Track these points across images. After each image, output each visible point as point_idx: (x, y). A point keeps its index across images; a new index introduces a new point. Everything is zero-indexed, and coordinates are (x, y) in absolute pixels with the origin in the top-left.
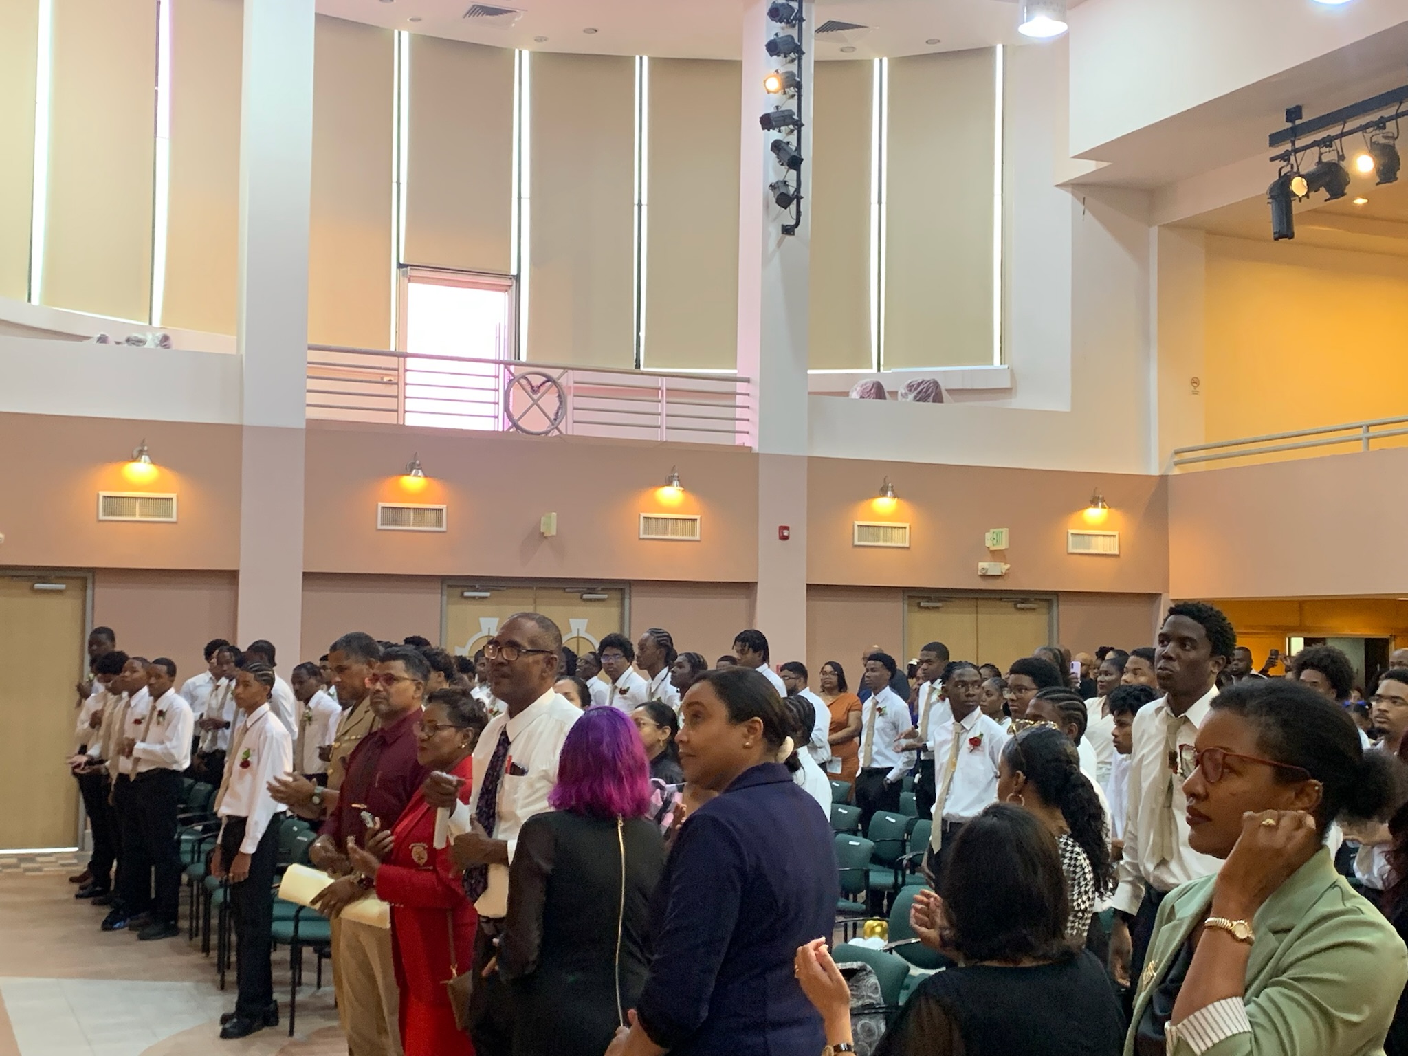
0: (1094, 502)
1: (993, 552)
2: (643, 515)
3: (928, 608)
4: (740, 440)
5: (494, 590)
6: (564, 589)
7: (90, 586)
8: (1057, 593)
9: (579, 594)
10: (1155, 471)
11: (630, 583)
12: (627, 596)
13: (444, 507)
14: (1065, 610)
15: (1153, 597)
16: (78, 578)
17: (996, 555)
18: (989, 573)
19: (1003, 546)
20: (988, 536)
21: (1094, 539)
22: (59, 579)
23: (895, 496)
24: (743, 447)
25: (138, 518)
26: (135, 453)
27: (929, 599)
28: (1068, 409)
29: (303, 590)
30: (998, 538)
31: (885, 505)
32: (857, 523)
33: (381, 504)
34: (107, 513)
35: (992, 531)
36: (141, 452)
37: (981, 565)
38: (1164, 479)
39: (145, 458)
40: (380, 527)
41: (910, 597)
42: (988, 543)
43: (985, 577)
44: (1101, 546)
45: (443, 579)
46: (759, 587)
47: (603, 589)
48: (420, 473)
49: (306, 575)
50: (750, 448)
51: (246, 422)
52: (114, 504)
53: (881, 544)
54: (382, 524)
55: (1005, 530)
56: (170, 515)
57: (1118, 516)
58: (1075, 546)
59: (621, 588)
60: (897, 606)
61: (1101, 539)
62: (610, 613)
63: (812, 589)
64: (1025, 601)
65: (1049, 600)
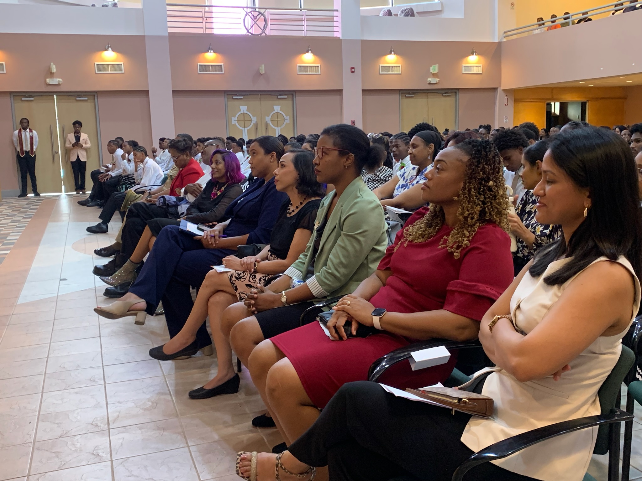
0: (472, 53)
2: (298, 65)
3: (409, 97)
4: (336, 35)
5: (244, 96)
6: (271, 94)
7: (96, 98)
8: (458, 89)
9: (277, 96)
10: (497, 40)
11: (295, 91)
12: (294, 96)
13: (222, 64)
14: (461, 95)
15: (495, 89)
16: (91, 95)
17: (434, 75)
18: (432, 82)
19: (436, 71)
20: (431, 68)
21: (472, 67)
22: (84, 96)
23: (395, 54)
24: (337, 37)
25: (110, 72)
26: (106, 48)
27: (409, 93)
28: (463, 17)
29: (173, 97)
30: (434, 69)
31: (391, 58)
32: (381, 65)
33: (199, 64)
34: (98, 70)
35: (433, 66)
36: (108, 47)
37: (429, 79)
38: (500, 43)
39: (110, 49)
40: (199, 72)
41: (402, 93)
42: (431, 71)
43: (430, 84)
44: (475, 70)
45: (225, 92)
46: (344, 91)
47: (285, 94)
48: (212, 51)
49: (174, 92)
50: (339, 37)
51: (146, 34)
52: (101, 67)
53: (390, 73)
54: (200, 71)
55: (437, 65)
56: (122, 71)
57: (482, 59)
58: (465, 70)
59: (292, 93)
60: (397, 97)
61: (475, 68)
62: (289, 103)
63: (364, 91)
64: (446, 93)
65: (455, 91)
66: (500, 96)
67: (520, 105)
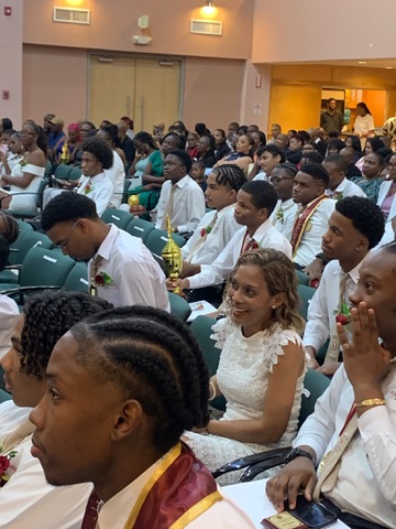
0: (207, 3)
1: (143, 30)
3: (104, 62)
8: (184, 57)
14: (188, 66)
15: (243, 61)
17: (144, 32)
18: (139, 42)
19: (146, 26)
20: (140, 20)
21: (207, 25)
27: (105, 57)
30: (143, 22)
32: (56, 7)
35: (141, 17)
37: (136, 37)
41: (93, 55)
42: (140, 25)
43: (137, 44)
44: (210, 30)
53: (71, 21)
55: (147, 17)
57: (222, 12)
58: (194, 29)
60: (83, 60)
61: (211, 26)
63: (26, 46)
64: (164, 61)
65: (179, 60)
66: (249, 73)
67: (281, 88)
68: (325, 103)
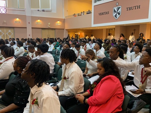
0: (58, 21)
2: (15, 21)
9: (9, 28)
10: (64, 18)
14: (56, 30)
15: (64, 29)
18: (49, 27)
27: (44, 29)
28: (56, 13)
31: (39, 21)
32: (36, 22)
35: (49, 23)
44: (59, 25)
50: (26, 15)
53: (38, 24)
57: (60, 22)
59: (13, 28)
62: (13, 30)
63: (32, 28)
65: (55, 29)
67: (69, 33)
68: (76, 35)
